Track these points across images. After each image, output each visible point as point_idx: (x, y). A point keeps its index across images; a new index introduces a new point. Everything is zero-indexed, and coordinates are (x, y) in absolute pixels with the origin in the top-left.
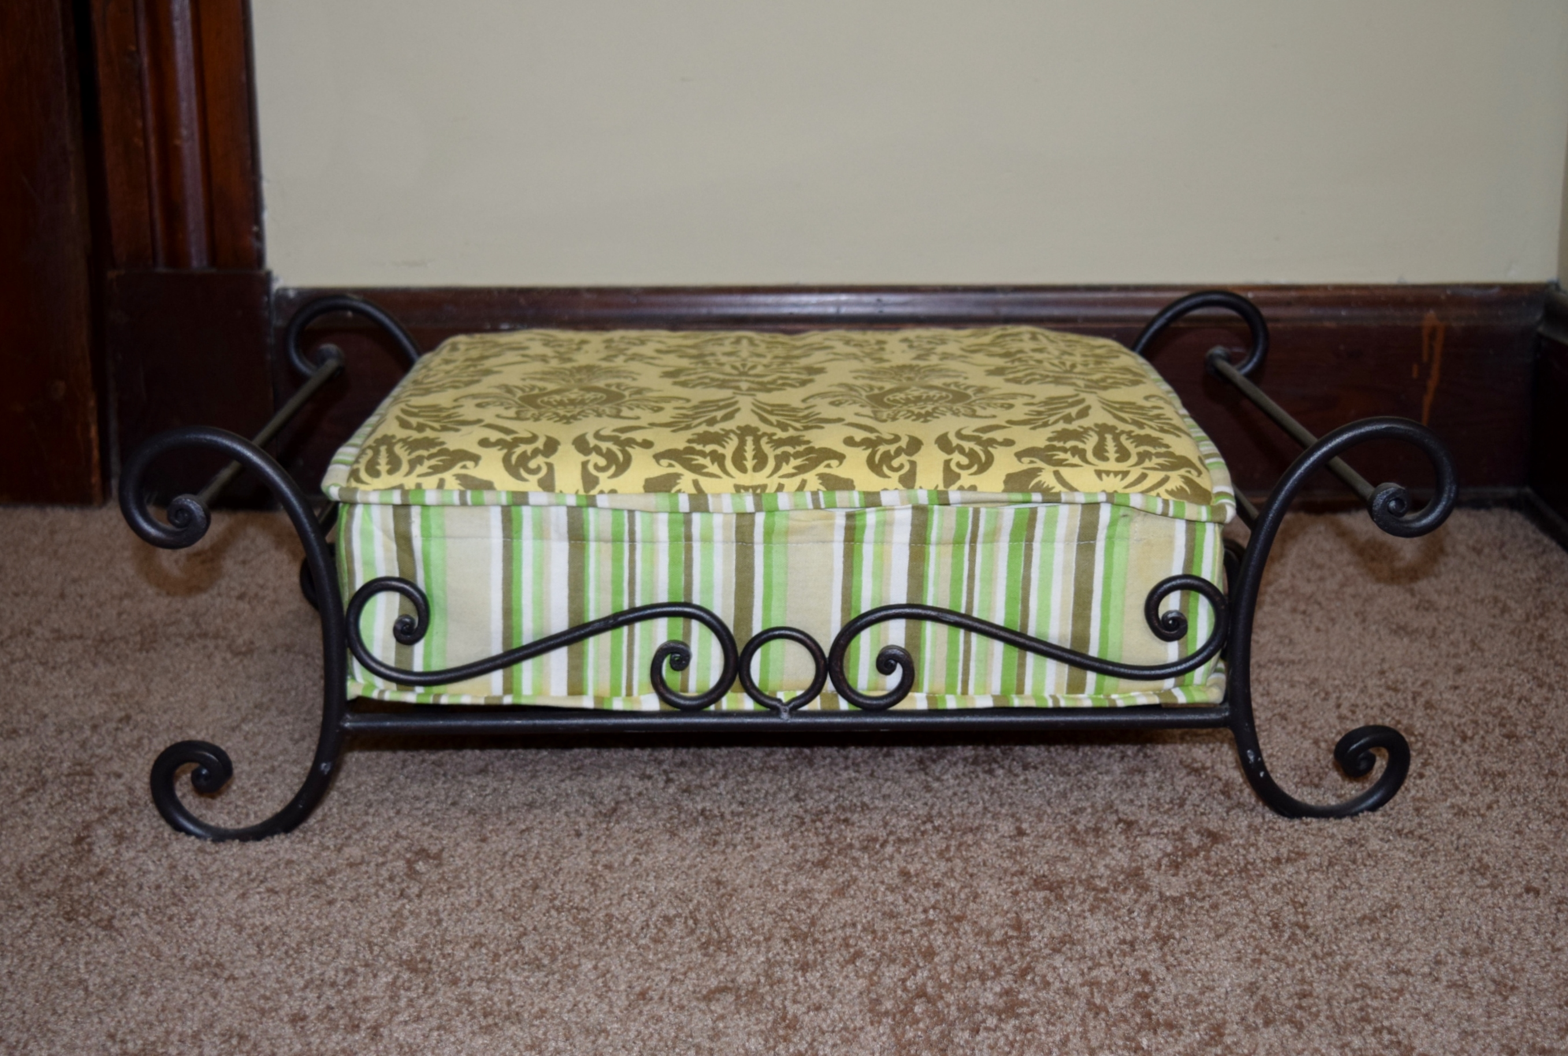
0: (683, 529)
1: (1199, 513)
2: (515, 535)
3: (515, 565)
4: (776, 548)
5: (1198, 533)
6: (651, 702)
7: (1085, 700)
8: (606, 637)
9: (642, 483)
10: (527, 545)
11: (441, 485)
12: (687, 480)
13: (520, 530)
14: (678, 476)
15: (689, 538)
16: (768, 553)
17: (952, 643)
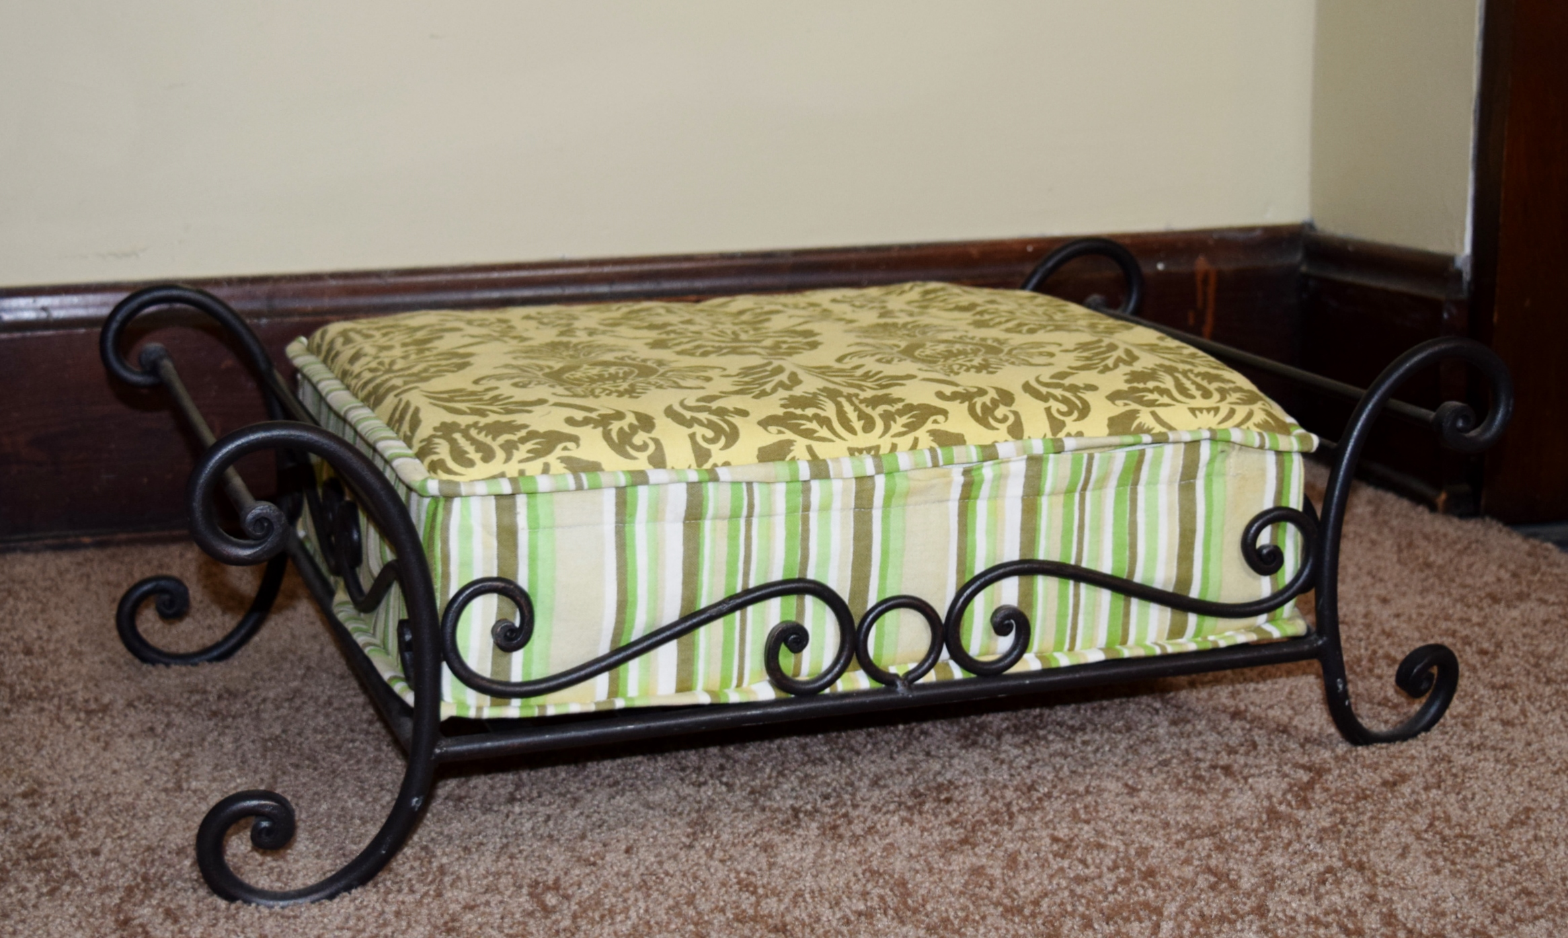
0: (800, 500)
1: (1291, 444)
2: (628, 519)
3: (628, 552)
4: (894, 511)
5: (1287, 464)
6: (764, 691)
7: (1188, 644)
8: (719, 624)
9: (756, 453)
10: (640, 530)
11: (546, 470)
12: (800, 446)
13: (633, 515)
14: (790, 443)
15: (807, 508)
16: (885, 518)
17: (1062, 597)
